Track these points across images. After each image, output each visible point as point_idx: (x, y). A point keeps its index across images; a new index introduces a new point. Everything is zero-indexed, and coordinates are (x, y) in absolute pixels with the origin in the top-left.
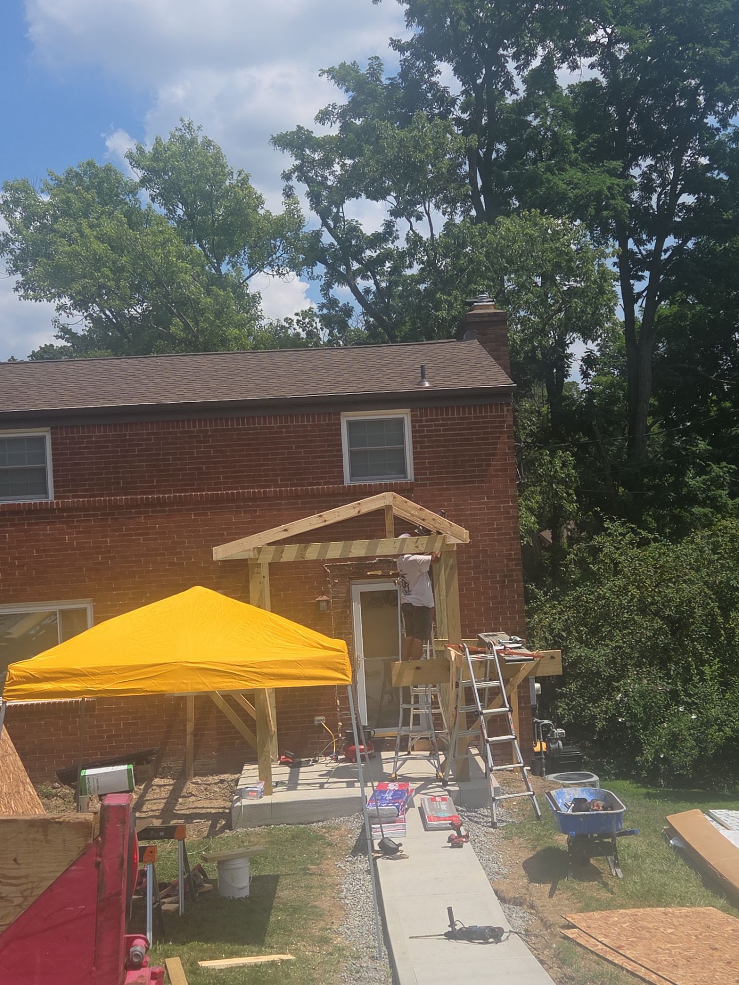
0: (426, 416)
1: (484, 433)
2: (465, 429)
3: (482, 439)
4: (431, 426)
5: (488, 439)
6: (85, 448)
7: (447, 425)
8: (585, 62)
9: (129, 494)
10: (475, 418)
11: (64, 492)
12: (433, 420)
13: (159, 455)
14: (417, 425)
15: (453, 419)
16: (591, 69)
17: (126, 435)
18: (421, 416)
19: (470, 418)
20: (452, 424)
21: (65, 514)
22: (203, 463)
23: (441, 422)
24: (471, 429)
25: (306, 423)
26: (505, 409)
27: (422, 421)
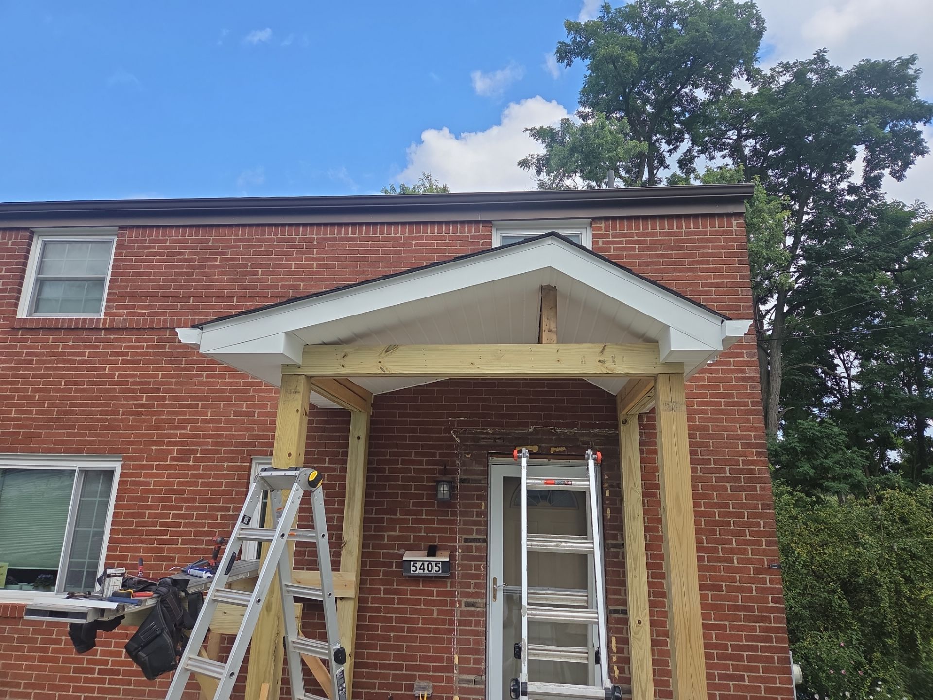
0: (614, 229)
1: (703, 255)
2: (672, 248)
3: (699, 263)
4: (621, 243)
5: (708, 263)
6: (155, 254)
7: (645, 242)
8: (718, 154)
9: (199, 314)
10: (687, 234)
11: (118, 308)
12: (624, 235)
13: (246, 267)
14: (600, 241)
15: (656, 234)
16: (723, 159)
17: (208, 241)
18: (607, 229)
19: (680, 234)
20: (652, 242)
21: (112, 337)
22: (302, 280)
23: (636, 238)
24: (681, 248)
25: (444, 234)
26: (734, 222)
27: (607, 236)
